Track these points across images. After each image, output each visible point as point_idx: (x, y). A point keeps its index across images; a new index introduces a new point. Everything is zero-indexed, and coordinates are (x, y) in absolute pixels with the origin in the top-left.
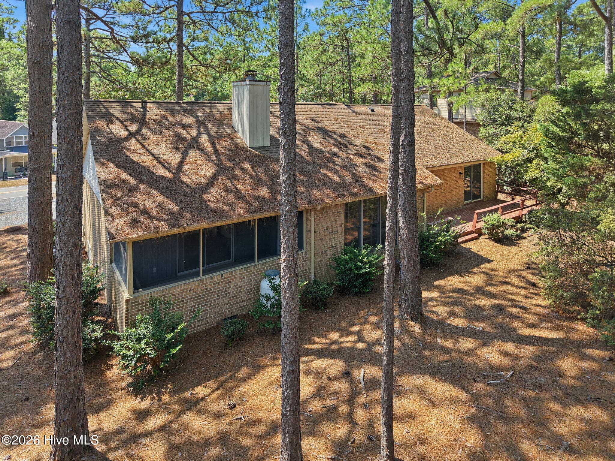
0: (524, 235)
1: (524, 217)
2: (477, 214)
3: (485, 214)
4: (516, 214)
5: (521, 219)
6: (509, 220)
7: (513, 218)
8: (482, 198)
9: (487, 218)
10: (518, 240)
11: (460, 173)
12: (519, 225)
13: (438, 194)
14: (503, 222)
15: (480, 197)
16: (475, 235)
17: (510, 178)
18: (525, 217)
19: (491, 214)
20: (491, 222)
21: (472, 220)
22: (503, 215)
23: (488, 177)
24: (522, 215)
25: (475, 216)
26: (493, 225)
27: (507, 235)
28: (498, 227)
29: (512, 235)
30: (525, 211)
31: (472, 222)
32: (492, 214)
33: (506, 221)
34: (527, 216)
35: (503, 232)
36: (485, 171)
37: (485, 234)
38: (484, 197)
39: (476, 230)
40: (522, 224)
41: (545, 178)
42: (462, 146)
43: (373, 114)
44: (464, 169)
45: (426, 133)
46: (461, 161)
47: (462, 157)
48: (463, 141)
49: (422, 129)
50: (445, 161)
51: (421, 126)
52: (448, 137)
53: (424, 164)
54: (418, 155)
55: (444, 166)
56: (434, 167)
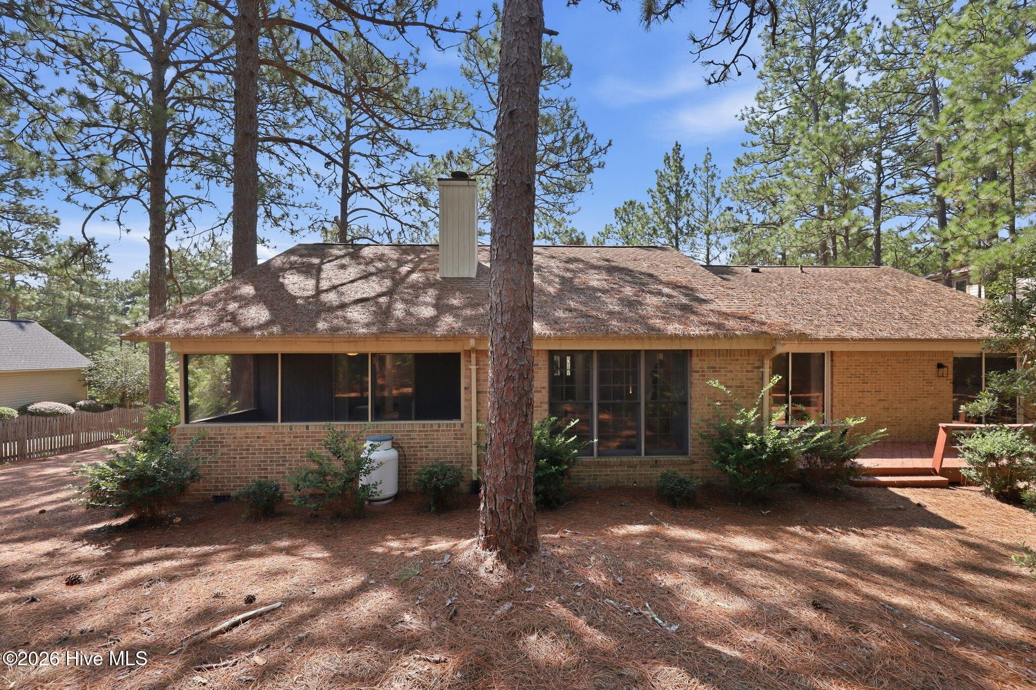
2: (945, 429)
11: (940, 366)
13: (867, 401)
16: (940, 478)
25: (941, 436)
39: (944, 469)
42: (956, 318)
43: (755, 274)
44: (951, 360)
45: (864, 298)
46: (935, 337)
47: (945, 331)
48: (965, 312)
49: (858, 292)
50: (885, 334)
51: (858, 290)
52: (925, 305)
53: (822, 334)
54: (816, 322)
55: (877, 340)
56: (847, 340)
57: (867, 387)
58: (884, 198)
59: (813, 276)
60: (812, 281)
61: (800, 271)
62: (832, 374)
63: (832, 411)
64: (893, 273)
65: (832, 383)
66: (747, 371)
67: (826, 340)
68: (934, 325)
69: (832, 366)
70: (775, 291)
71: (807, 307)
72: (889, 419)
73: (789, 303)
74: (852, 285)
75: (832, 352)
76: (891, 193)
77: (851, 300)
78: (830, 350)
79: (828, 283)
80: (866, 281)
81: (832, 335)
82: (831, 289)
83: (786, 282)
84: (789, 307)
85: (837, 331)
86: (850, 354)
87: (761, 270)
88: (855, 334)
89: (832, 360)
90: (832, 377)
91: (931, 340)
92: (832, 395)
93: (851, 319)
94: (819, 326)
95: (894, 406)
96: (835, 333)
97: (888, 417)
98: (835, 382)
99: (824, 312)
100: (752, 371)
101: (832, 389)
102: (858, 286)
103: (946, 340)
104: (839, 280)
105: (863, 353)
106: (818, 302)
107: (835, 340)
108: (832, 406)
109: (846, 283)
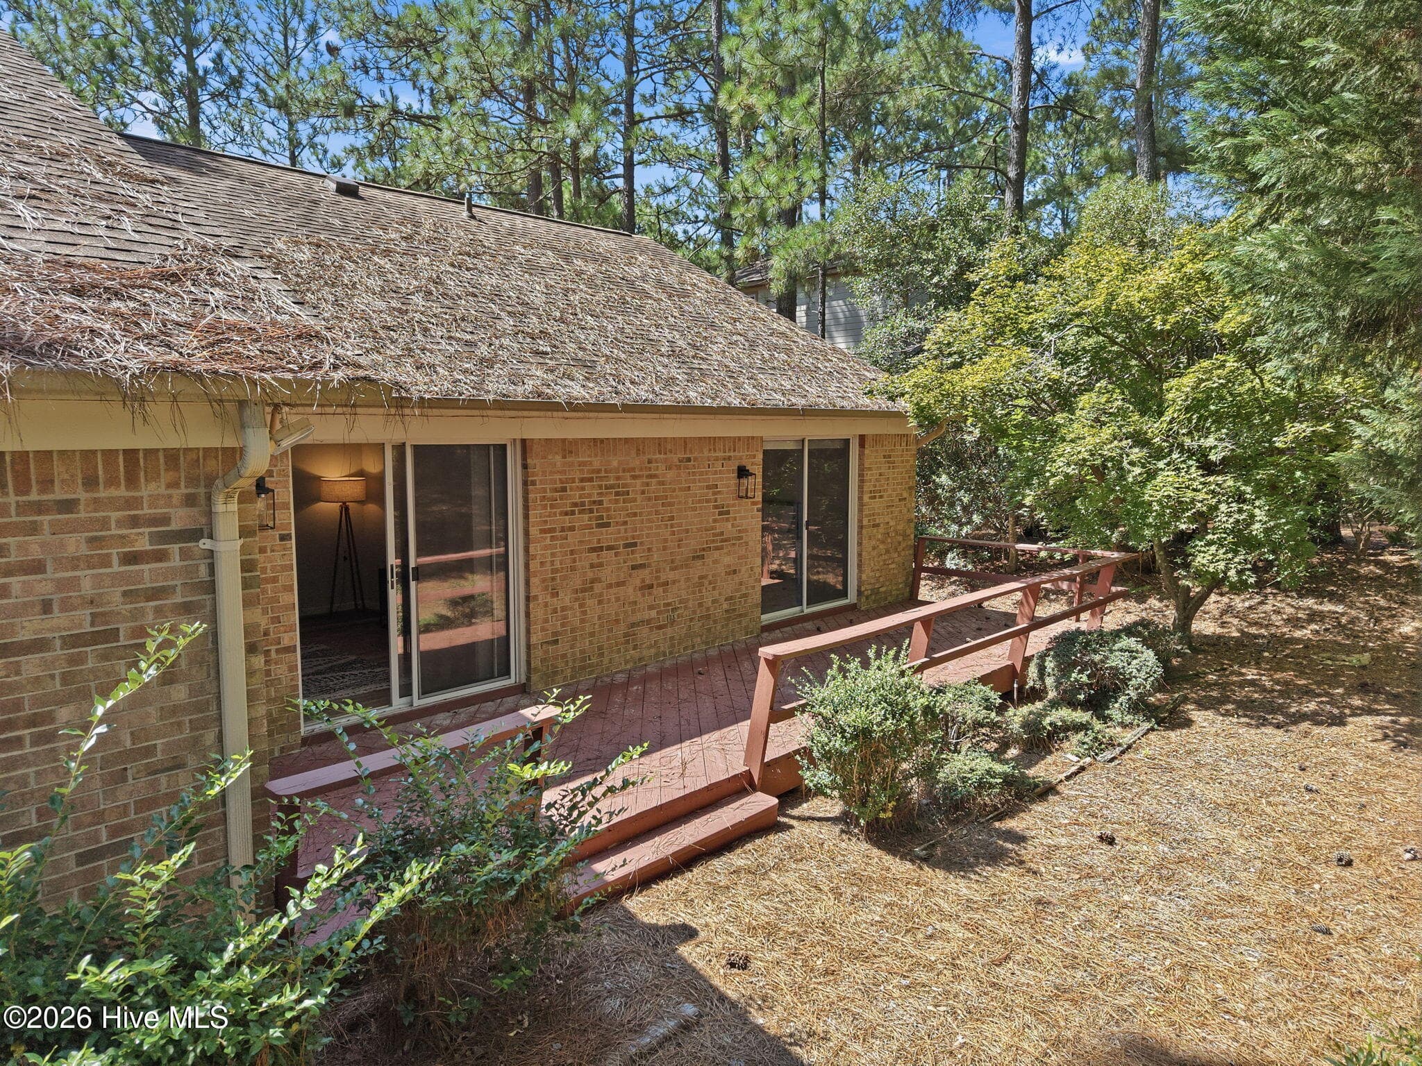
0: (1040, 771)
1: (1033, 671)
2: (773, 663)
3: (817, 662)
4: (997, 657)
5: (1023, 678)
6: (963, 694)
7: (984, 680)
8: (852, 598)
9: (831, 690)
10: (1011, 812)
11: (743, 472)
12: (1017, 716)
13: (608, 574)
14: (927, 710)
15: (844, 594)
16: (761, 802)
17: (970, 522)
18: (1042, 669)
19: (854, 665)
20: (850, 718)
21: (740, 713)
22: (933, 663)
23: (877, 505)
24: (1027, 661)
25: (765, 681)
26: (863, 734)
27: (950, 788)
28: (896, 744)
29: (981, 785)
30: (1039, 641)
31: (745, 726)
32: (866, 664)
33: (944, 702)
34: (1050, 664)
35: (928, 771)
36: (868, 475)
37: (819, 791)
38: (860, 593)
39: (767, 767)
40: (1025, 710)
41: (1137, 470)
42: (764, 361)
43: (345, 201)
44: (760, 456)
45: (601, 296)
46: (736, 402)
47: (751, 390)
48: (776, 347)
49: (591, 282)
50: (641, 393)
51: (591, 278)
52: (712, 325)
53: (495, 386)
54: (483, 350)
55: (627, 408)
56: (557, 407)
57: (608, 536)
58: (637, 118)
59: (496, 231)
60: (490, 242)
61: (465, 214)
62: (526, 508)
63: (528, 614)
64: (655, 252)
65: (527, 533)
66: (131, 558)
67: (504, 405)
68: (731, 374)
69: (525, 483)
70: (387, 253)
71: (466, 306)
72: (653, 613)
73: (418, 289)
74: (578, 262)
75: (524, 441)
76: (648, 112)
77: (575, 298)
78: (518, 437)
79: (529, 253)
80: (606, 260)
81: (520, 392)
82: (531, 267)
83: (425, 233)
84: (418, 299)
85: (535, 379)
86: (568, 447)
87: (363, 191)
88: (577, 391)
89: (525, 466)
90: (526, 517)
91: (728, 411)
92: (527, 566)
93: (571, 347)
94: (488, 362)
95: (663, 578)
96: (530, 385)
97: (651, 608)
98: (534, 531)
99: (508, 323)
100: (160, 556)
101: (527, 550)
102: (591, 269)
103: (753, 411)
104: (553, 249)
105: (598, 444)
106: (497, 294)
107: (525, 406)
108: (528, 599)
109: (567, 258)
